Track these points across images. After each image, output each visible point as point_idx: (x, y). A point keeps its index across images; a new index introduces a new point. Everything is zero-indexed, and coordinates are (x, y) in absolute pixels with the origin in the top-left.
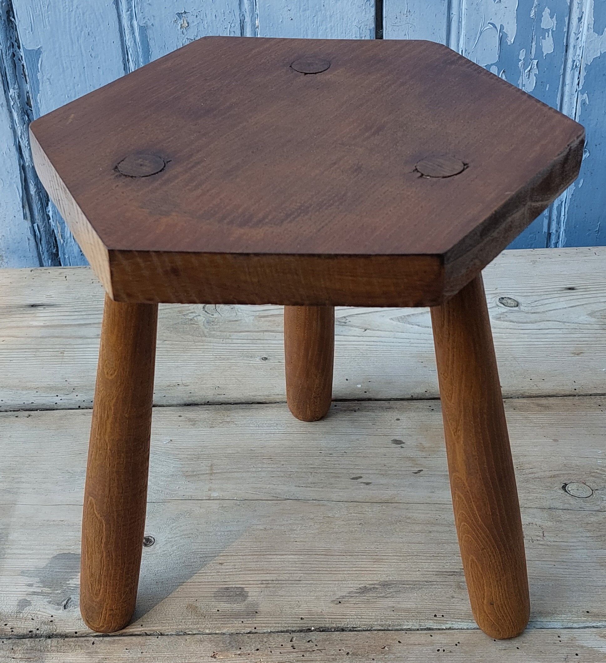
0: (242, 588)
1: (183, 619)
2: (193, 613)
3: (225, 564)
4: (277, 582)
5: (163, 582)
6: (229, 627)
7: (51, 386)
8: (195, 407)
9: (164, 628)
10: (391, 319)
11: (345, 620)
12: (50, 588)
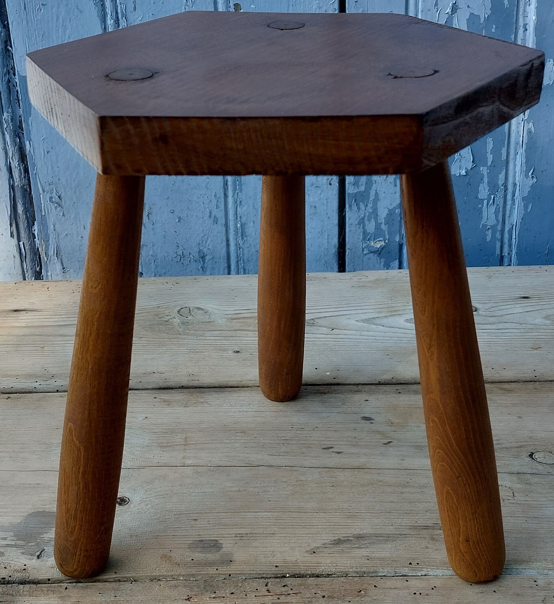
0: (217, 541)
1: (157, 567)
2: (167, 562)
3: (200, 520)
4: (251, 535)
5: (137, 535)
6: (204, 574)
7: (31, 374)
8: (170, 391)
9: (138, 575)
10: (357, 321)
11: (320, 568)
12: (24, 541)
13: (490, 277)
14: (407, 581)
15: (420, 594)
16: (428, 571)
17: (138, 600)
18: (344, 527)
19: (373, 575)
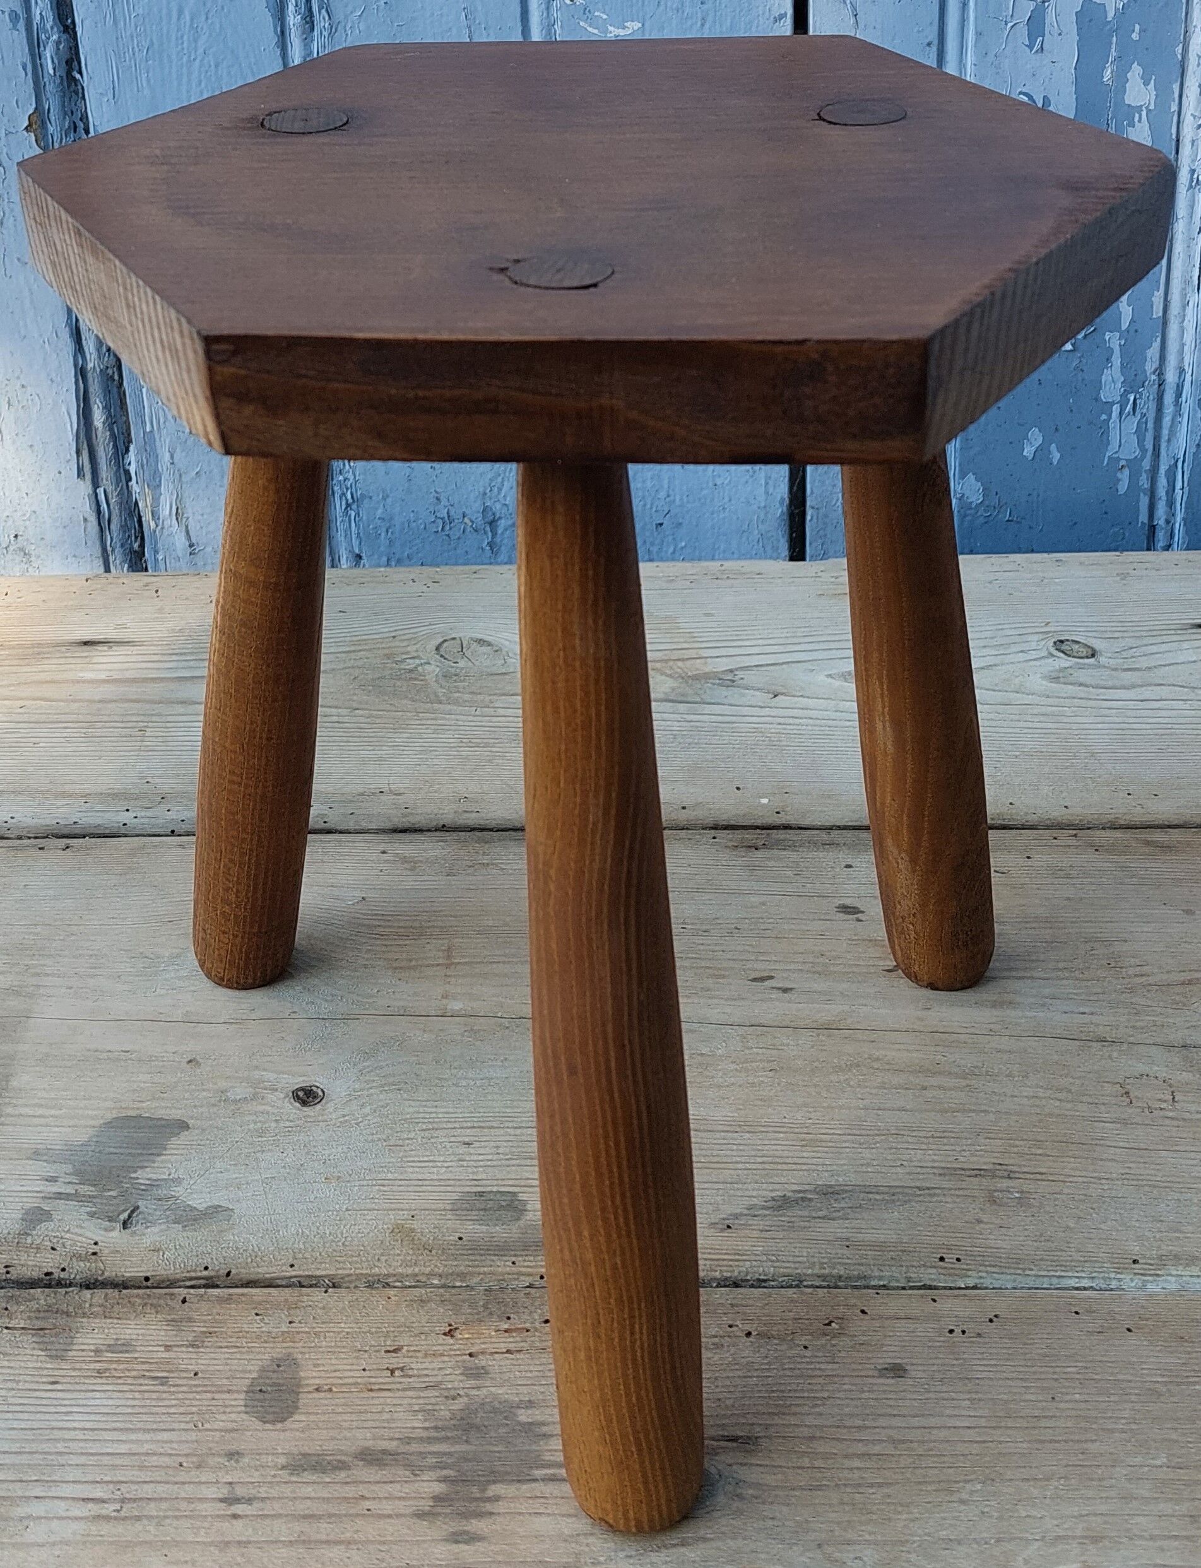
0: (514, 1194)
1: (382, 1255)
2: (405, 1243)
3: (477, 1144)
5: (339, 1177)
6: (484, 1273)
7: (116, 791)
8: (417, 836)
9: (340, 1272)
10: (830, 676)
11: (741, 1264)
12: (94, 1185)
13: (1124, 576)
14: (934, 1301)
15: (964, 1332)
16: (981, 1277)
17: (339, 1333)
18: (795, 1167)
19: (860, 1284)
